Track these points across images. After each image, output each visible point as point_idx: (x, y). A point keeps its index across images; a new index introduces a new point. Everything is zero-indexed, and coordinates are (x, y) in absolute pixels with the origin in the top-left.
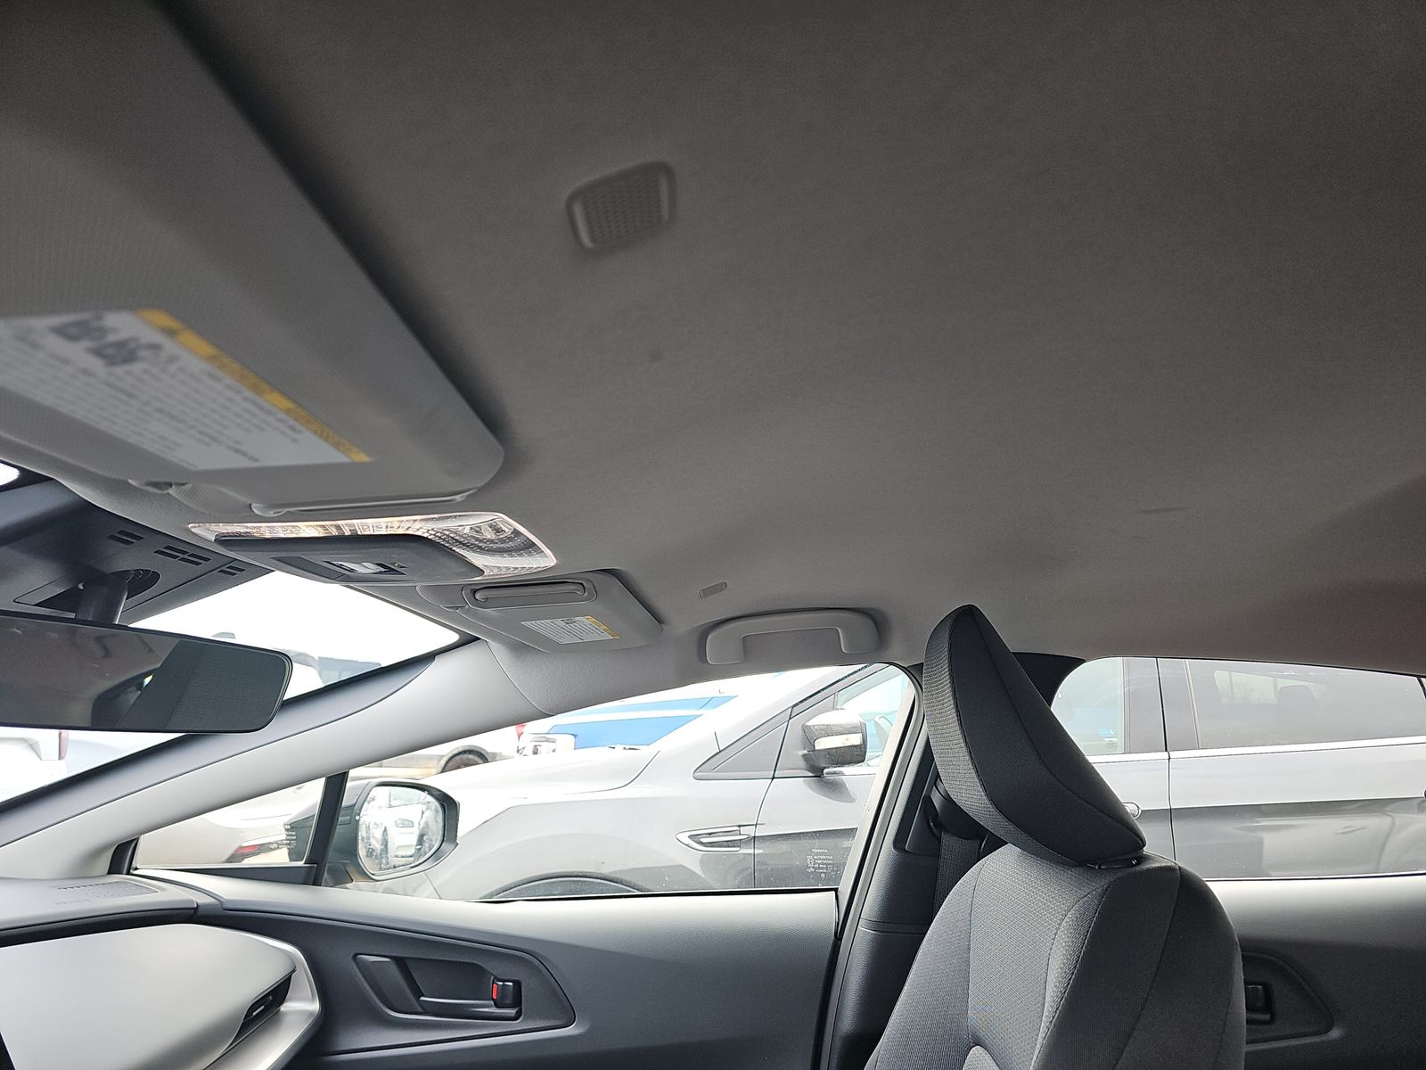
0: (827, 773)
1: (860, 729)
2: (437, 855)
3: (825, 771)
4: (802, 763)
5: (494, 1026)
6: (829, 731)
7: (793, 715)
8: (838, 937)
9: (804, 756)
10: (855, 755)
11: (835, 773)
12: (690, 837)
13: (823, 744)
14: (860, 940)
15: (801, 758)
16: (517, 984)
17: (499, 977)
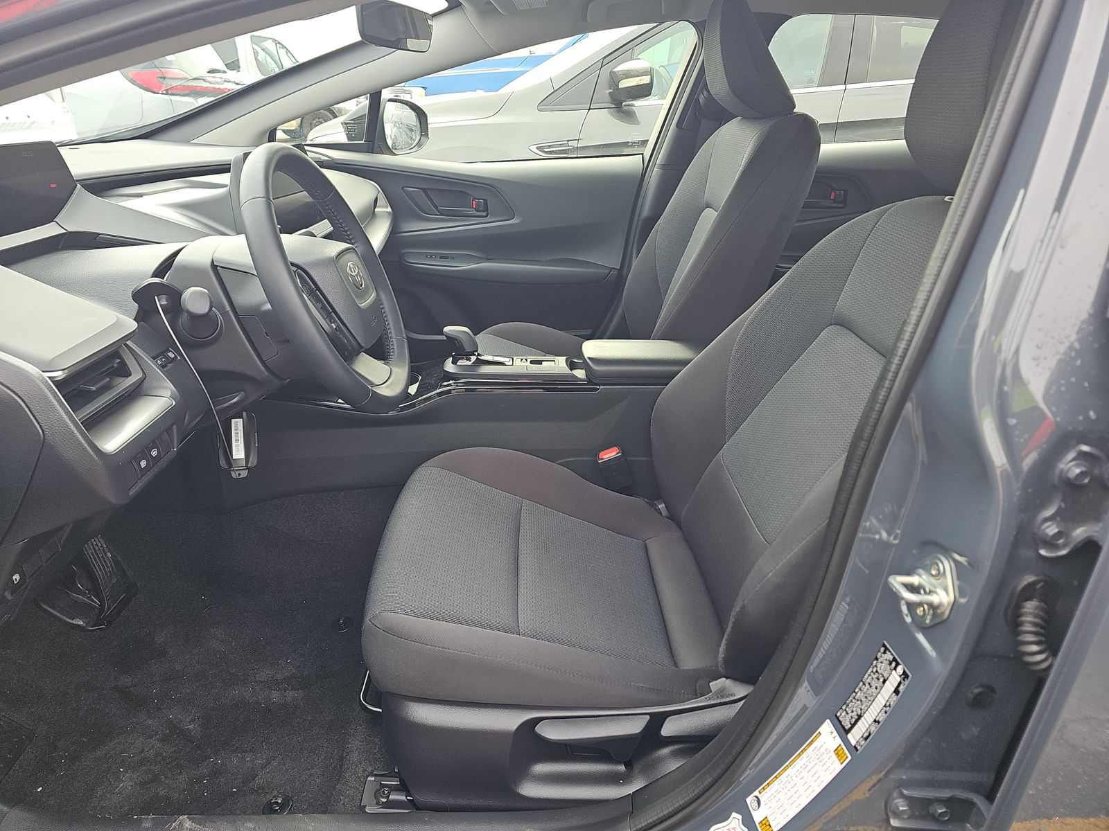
0: (625, 105)
1: (649, 72)
2: (419, 144)
3: (624, 103)
4: (608, 99)
5: (473, 220)
6: (628, 74)
7: (604, 64)
8: (643, 175)
9: (610, 93)
10: (644, 91)
11: (629, 105)
12: (537, 148)
13: (625, 84)
14: (655, 174)
15: (608, 95)
16: (485, 201)
17: (476, 197)
